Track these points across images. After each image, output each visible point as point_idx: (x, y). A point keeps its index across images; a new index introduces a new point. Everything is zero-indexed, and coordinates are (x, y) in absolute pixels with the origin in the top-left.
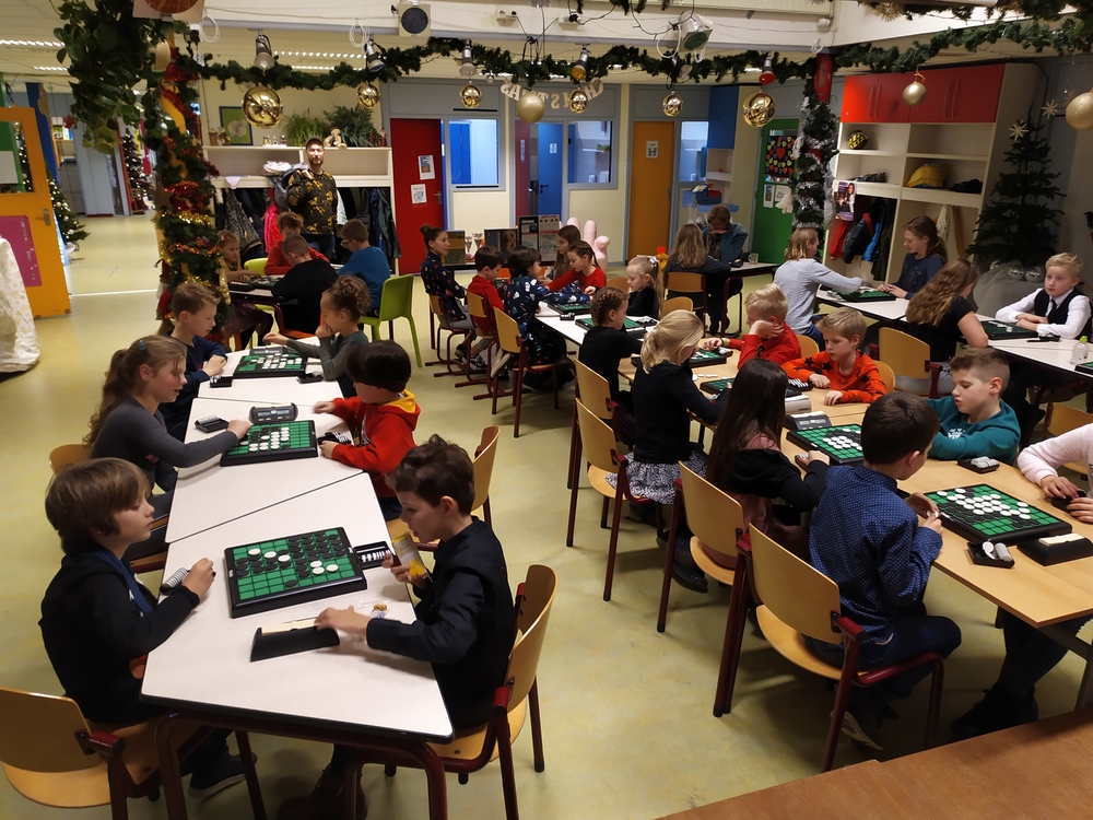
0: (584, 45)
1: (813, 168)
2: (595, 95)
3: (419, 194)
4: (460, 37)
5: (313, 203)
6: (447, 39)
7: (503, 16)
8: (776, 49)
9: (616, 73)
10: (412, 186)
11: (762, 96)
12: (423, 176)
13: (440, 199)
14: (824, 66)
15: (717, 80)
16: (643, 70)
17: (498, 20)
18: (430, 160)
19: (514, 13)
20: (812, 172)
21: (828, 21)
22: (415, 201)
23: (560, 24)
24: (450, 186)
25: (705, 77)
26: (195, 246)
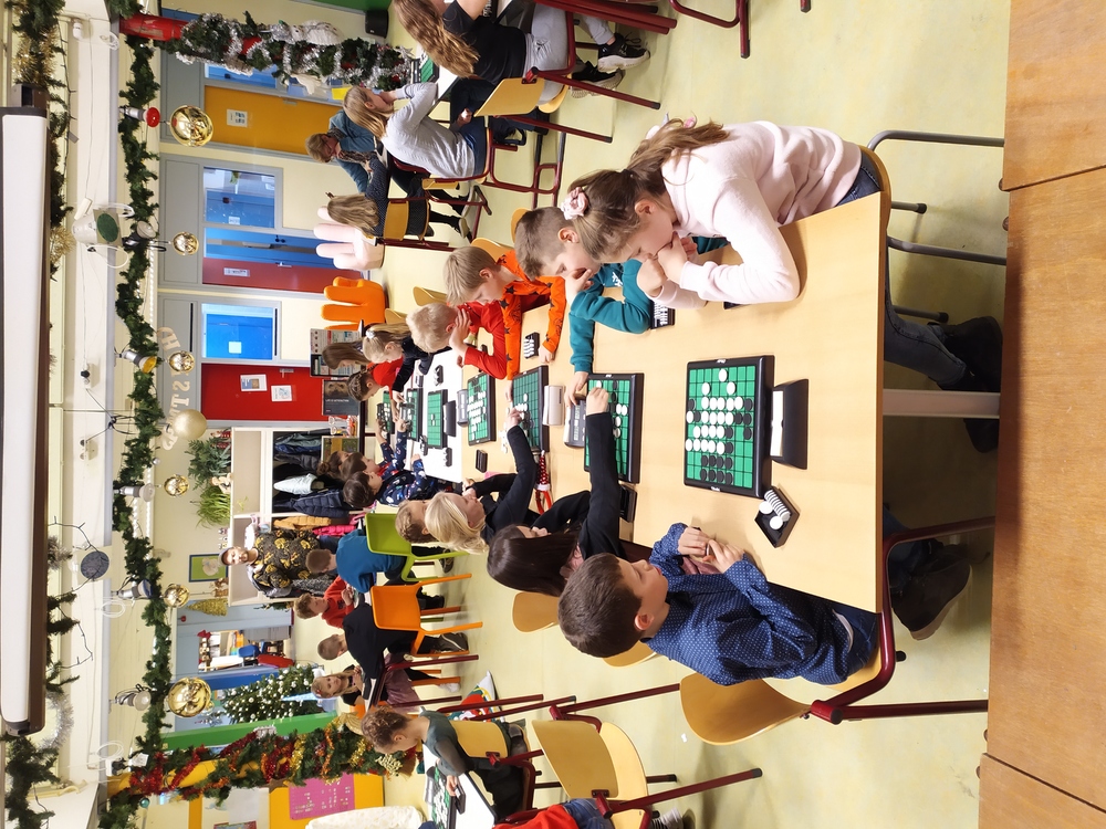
0: (115, 355)
1: (266, 53)
2: (174, 337)
3: (282, 394)
4: (111, 501)
5: (287, 564)
6: (114, 511)
7: (86, 454)
8: (116, 94)
9: (148, 312)
10: (274, 399)
11: (174, 122)
12: (263, 387)
13: (287, 371)
14: (137, 28)
15: (155, 178)
16: (143, 277)
17: (90, 458)
18: (245, 378)
19: (82, 443)
20: (270, 55)
21: (76, 25)
22: (289, 398)
23: (93, 386)
24: (274, 362)
25: (151, 194)
26: (324, 757)
